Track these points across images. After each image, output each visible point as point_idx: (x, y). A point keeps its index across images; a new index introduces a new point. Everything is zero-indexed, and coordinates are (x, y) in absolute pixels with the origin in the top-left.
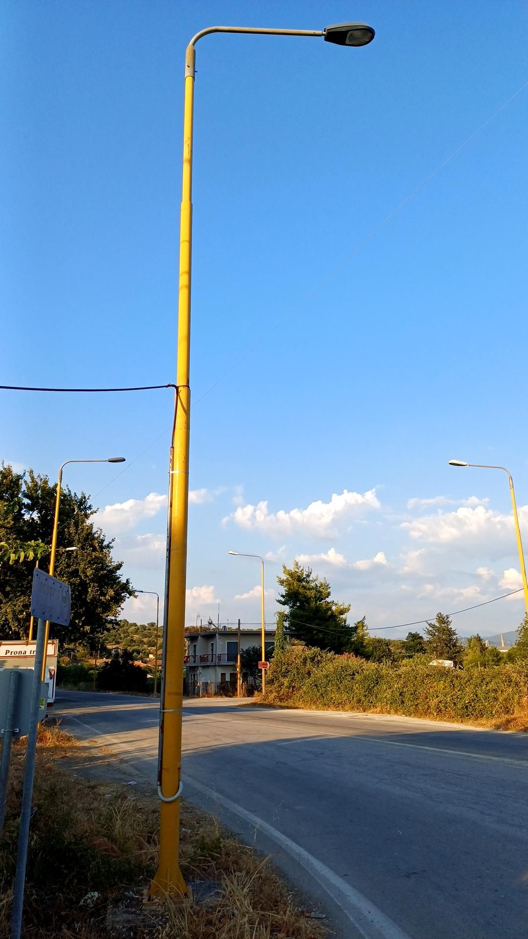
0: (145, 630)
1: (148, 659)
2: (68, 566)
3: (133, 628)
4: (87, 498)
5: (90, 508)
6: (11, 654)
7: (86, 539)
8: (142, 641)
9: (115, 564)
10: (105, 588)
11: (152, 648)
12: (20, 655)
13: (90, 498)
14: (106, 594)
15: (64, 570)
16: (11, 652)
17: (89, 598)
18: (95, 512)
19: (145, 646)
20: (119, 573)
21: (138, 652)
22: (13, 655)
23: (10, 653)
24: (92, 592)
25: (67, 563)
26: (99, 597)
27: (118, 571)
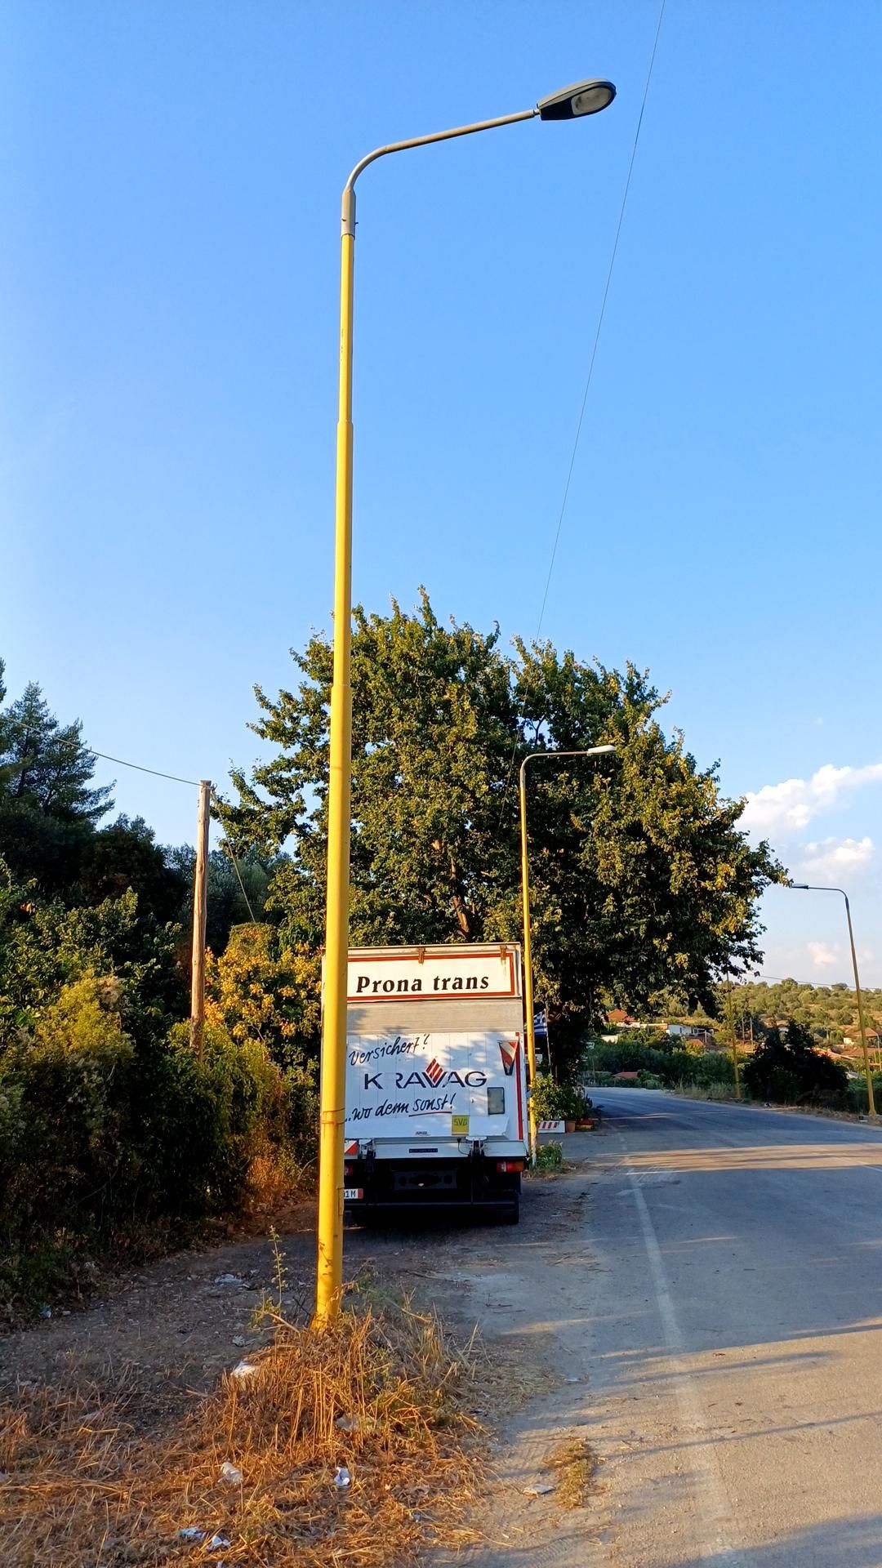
0: (829, 996)
1: (843, 1046)
2: (617, 816)
3: (807, 992)
4: (642, 675)
5: (652, 695)
6: (375, 990)
7: (648, 755)
8: (827, 1015)
9: (722, 806)
10: (710, 863)
11: (848, 1026)
12: (403, 993)
13: (649, 674)
14: (714, 875)
15: (610, 825)
16: (376, 984)
17: (675, 886)
18: (664, 702)
19: (834, 1024)
20: (738, 826)
21: (823, 1034)
22: (381, 992)
23: (371, 986)
24: (680, 872)
25: (613, 810)
26: (699, 884)
27: (736, 822)
